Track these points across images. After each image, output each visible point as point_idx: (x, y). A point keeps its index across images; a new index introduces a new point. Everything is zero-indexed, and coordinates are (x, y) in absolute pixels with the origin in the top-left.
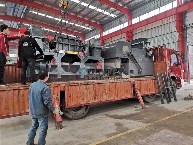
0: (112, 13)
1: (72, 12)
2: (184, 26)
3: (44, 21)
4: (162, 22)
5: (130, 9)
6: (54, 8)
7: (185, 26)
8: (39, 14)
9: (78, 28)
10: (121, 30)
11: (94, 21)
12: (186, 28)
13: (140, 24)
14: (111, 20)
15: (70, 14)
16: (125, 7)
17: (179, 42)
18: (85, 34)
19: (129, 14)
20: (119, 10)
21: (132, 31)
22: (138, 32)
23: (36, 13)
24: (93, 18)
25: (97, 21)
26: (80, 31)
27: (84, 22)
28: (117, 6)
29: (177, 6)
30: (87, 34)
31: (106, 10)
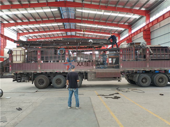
0: (133, 15)
1: (102, 20)
5: (148, 10)
6: (89, 20)
9: (112, 30)
16: (142, 9)
22: (155, 29)
23: (80, 25)
24: (120, 21)
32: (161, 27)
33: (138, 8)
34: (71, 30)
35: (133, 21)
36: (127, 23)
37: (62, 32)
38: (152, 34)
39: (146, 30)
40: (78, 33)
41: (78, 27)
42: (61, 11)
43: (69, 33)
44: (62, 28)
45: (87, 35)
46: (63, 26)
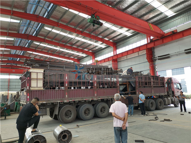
0: (101, 44)
1: (69, 44)
3: (45, 50)
4: (138, 53)
5: (115, 42)
6: (54, 41)
7: (153, 58)
8: (41, 44)
9: (74, 55)
10: (108, 58)
11: (87, 50)
12: (155, 59)
13: (122, 54)
14: (101, 50)
15: (67, 45)
16: (111, 41)
17: (150, 70)
18: (80, 59)
19: (114, 46)
20: (106, 43)
21: (117, 59)
23: (38, 44)
24: (86, 48)
25: (90, 50)
26: (76, 57)
27: (78, 50)
28: (103, 40)
29: (147, 43)
30: (82, 60)
33: (107, 39)
38: (119, 64)
39: (115, 60)
41: (34, 46)
44: (10, 44)
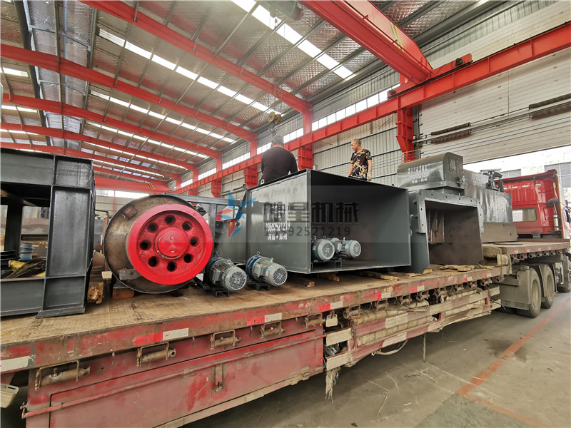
0: (272, 106)
2: (414, 138)
4: (372, 129)
5: (308, 101)
7: (416, 139)
8: (114, 100)
9: (206, 138)
10: (289, 144)
12: (420, 143)
13: (327, 130)
16: (298, 96)
19: (306, 110)
20: (286, 102)
22: (323, 150)
24: (233, 117)
25: (244, 123)
26: (210, 146)
28: (278, 90)
30: (227, 153)
31: (258, 99)
32: (341, 144)
33: (289, 90)
34: (63, 109)
35: (264, 123)
36: (248, 126)
37: (20, 109)
38: (317, 158)
39: (307, 147)
40: (95, 129)
41: (97, 104)
42: (28, 22)
43: (54, 121)
44: (25, 91)
45: (126, 141)
46: (31, 87)
